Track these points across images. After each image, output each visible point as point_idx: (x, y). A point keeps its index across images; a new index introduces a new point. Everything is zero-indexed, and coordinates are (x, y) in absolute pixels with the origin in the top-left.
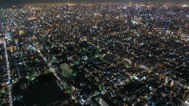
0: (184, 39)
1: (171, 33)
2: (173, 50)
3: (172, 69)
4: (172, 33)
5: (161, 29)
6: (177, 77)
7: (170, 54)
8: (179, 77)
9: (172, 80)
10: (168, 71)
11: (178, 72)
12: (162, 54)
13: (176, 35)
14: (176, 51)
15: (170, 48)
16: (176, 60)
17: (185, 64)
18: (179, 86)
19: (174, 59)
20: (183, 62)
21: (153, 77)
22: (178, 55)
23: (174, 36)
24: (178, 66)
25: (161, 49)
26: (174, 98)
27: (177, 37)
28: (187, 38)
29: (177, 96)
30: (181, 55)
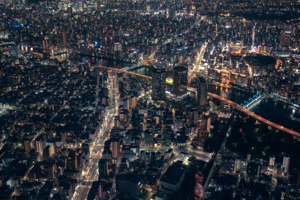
0: (57, 57)
1: (29, 49)
2: (40, 83)
3: (46, 121)
4: (32, 49)
5: (7, 45)
6: (58, 134)
7: (36, 93)
8: (61, 133)
9: (50, 144)
10: (38, 129)
11: (58, 125)
12: (21, 97)
13: (40, 51)
14: (46, 85)
15: (34, 82)
16: (50, 102)
17: (67, 104)
18: (64, 149)
19: (46, 101)
20: (63, 101)
21: (11, 156)
22: (51, 91)
23: (37, 54)
24: (55, 111)
25: (17, 87)
26: (61, 178)
27: (41, 55)
28: (60, 54)
29: (65, 171)
30: (56, 89)
